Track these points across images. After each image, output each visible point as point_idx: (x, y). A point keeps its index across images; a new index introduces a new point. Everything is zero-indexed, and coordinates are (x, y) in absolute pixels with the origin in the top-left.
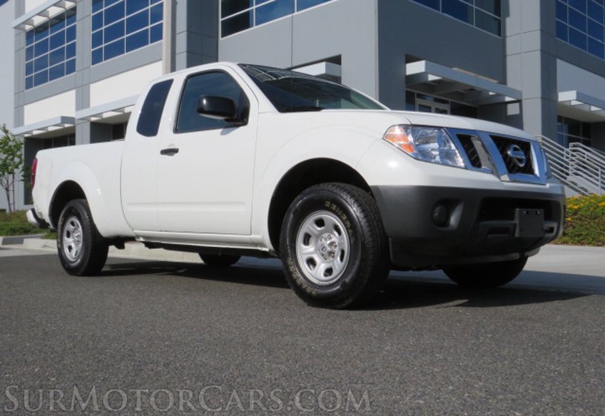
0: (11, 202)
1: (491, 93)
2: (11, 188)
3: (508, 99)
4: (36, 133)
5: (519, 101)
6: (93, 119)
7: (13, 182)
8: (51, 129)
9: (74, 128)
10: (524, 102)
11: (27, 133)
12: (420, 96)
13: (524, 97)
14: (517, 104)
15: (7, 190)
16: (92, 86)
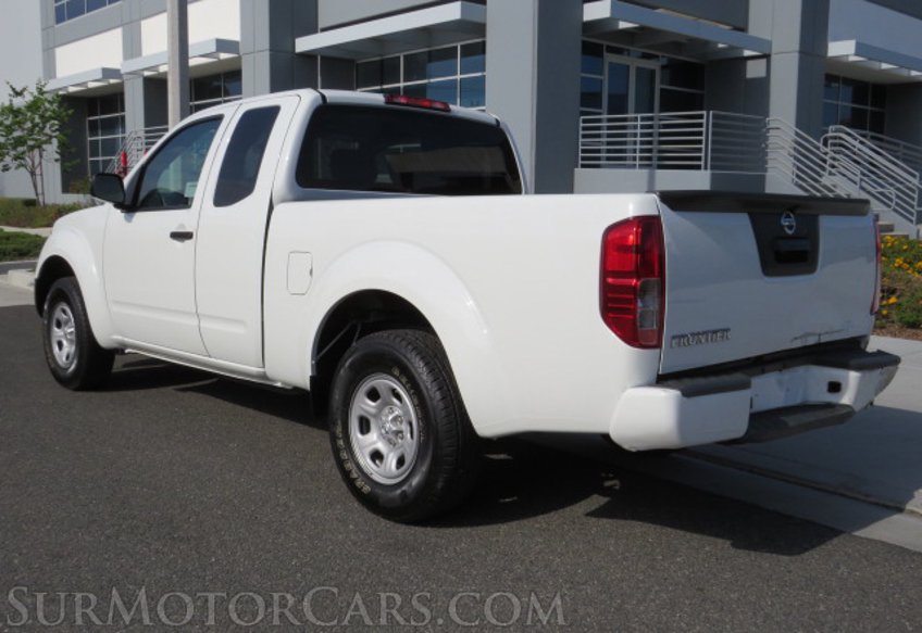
0: (40, 191)
1: (720, 46)
2: (38, 171)
3: (747, 53)
4: (72, 89)
5: (767, 56)
6: (147, 73)
7: (40, 163)
8: (92, 85)
9: (121, 85)
10: (774, 58)
11: (60, 89)
12: (611, 50)
13: (774, 50)
14: (764, 61)
15: (33, 174)
16: (145, 24)
